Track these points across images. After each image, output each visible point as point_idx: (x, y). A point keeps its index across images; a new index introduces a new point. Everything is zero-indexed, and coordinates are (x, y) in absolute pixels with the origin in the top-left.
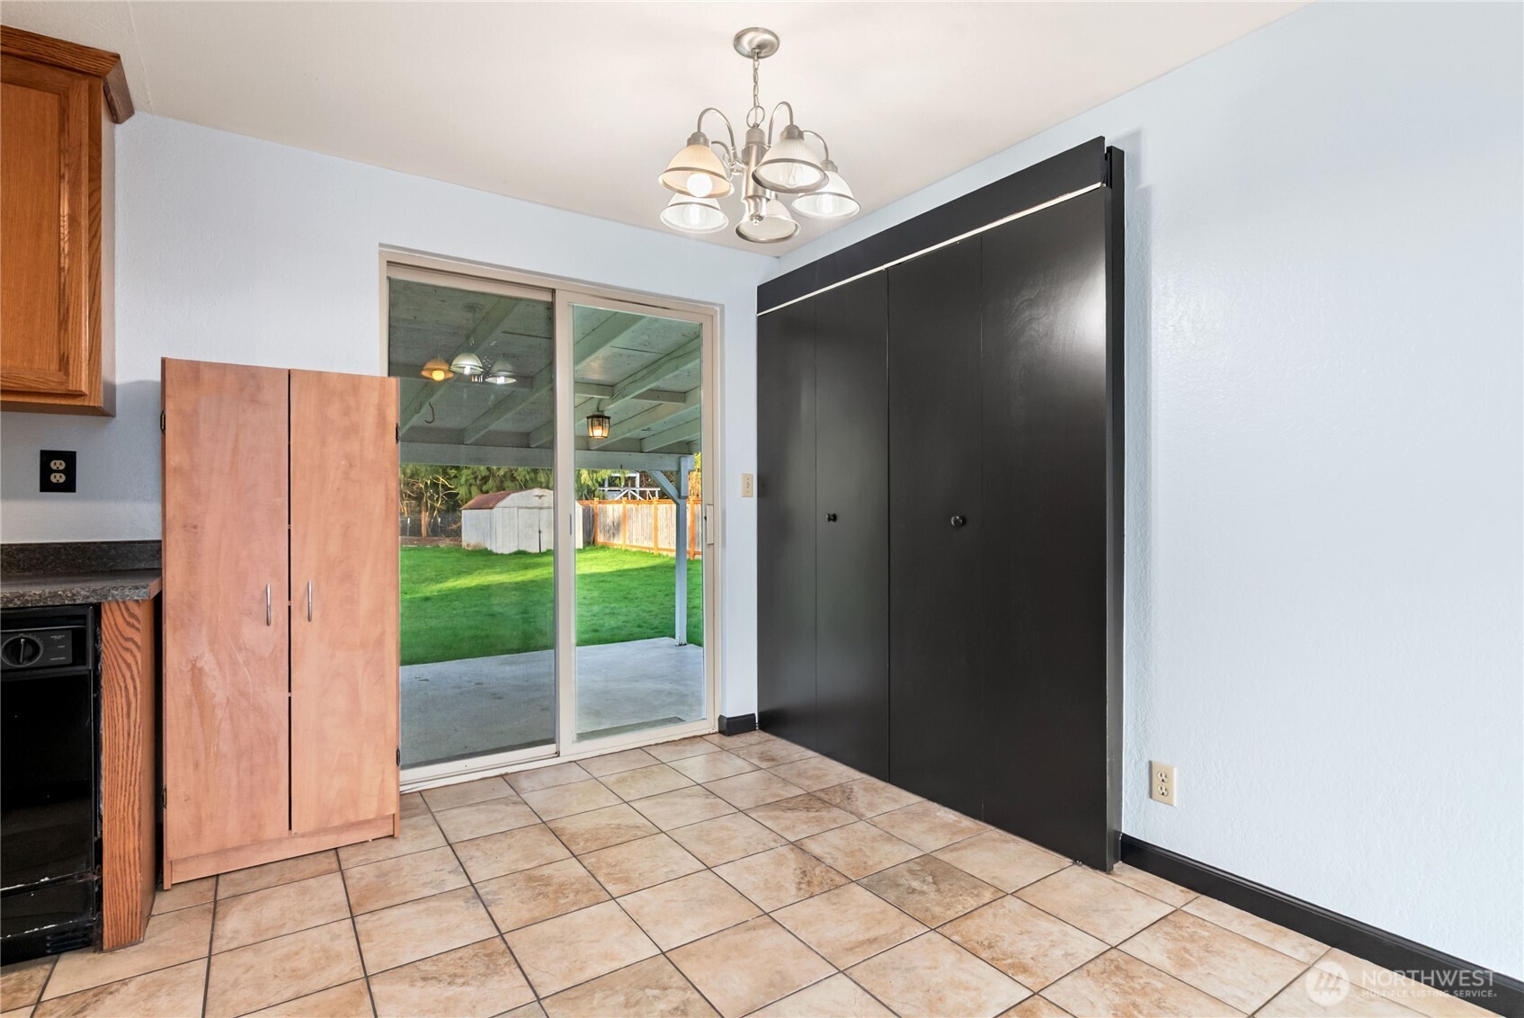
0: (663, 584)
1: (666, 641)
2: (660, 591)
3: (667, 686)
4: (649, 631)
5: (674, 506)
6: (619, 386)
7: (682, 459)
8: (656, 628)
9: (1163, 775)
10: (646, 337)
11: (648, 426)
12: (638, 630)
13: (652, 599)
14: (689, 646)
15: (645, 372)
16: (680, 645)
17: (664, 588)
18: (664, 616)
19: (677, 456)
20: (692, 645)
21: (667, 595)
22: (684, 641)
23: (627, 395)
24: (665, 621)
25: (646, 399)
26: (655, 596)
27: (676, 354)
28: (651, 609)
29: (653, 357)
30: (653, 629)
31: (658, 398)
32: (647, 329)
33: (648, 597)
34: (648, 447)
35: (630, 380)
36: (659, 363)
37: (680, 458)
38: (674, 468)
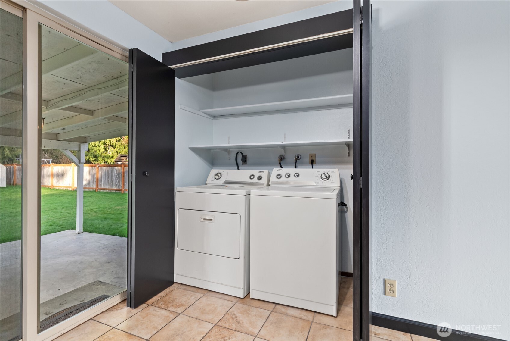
0: (59, 203)
1: (70, 232)
2: (59, 206)
3: (78, 258)
4: (57, 227)
5: (76, 168)
6: (53, 102)
7: (81, 145)
8: (61, 225)
9: (391, 285)
10: (79, 73)
11: (64, 127)
12: (51, 227)
13: (55, 210)
14: (85, 233)
15: (73, 95)
16: (80, 233)
17: (60, 204)
18: (64, 219)
19: (79, 143)
20: (86, 232)
21: (63, 208)
22: (82, 231)
23: (58, 107)
24: (66, 221)
25: (69, 111)
26: (56, 209)
27: (97, 87)
28: (55, 215)
29: (80, 86)
30: (60, 226)
31: (77, 112)
32: (82, 68)
33: (52, 209)
34: (62, 137)
35: (61, 98)
36: (83, 91)
37: (80, 145)
38: (77, 149)
